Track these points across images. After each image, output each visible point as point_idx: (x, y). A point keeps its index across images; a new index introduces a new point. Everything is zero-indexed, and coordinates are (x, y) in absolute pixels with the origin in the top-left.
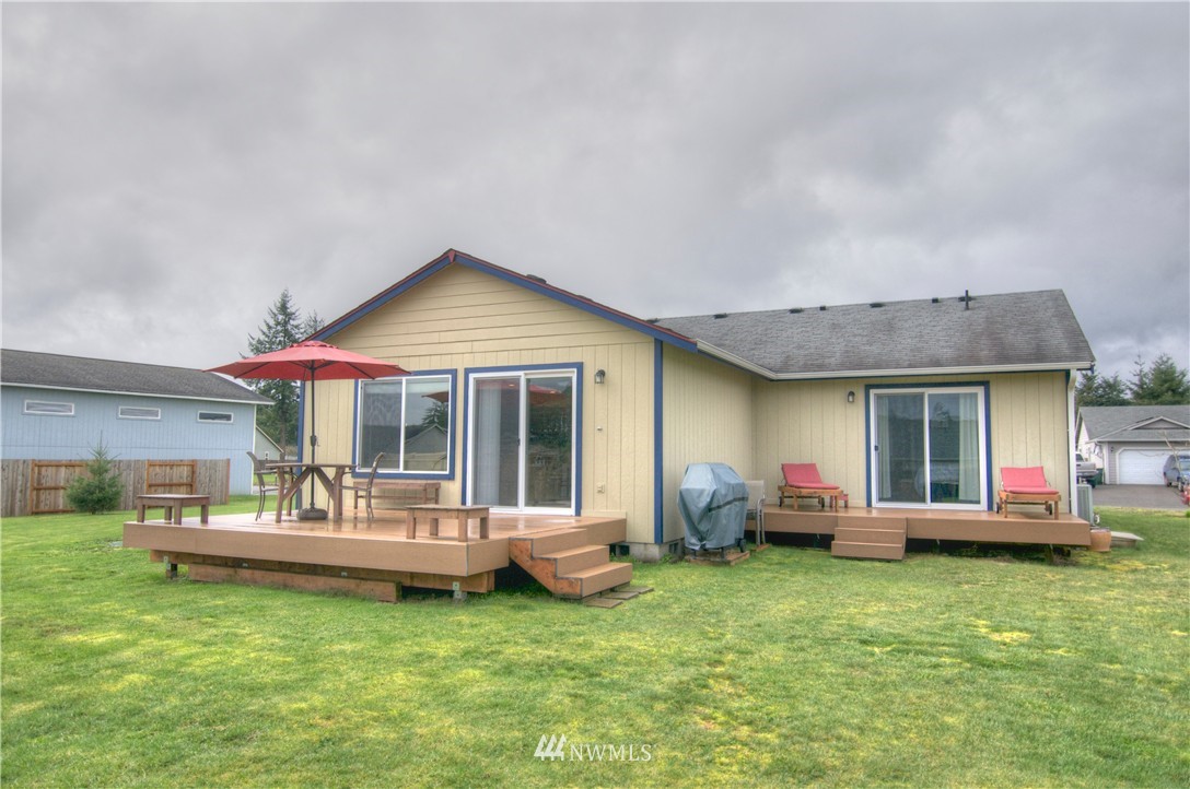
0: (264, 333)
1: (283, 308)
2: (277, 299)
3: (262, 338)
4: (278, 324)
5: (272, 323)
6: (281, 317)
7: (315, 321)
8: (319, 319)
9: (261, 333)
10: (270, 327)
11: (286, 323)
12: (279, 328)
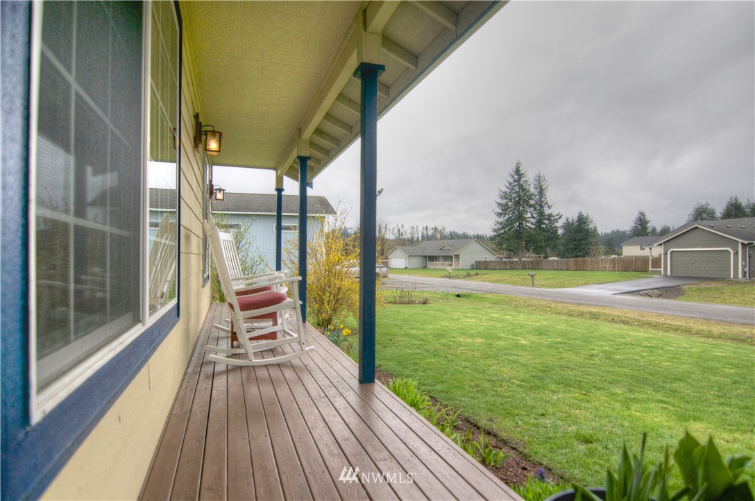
0: (507, 187)
1: (517, 171)
2: (514, 167)
3: (507, 190)
4: (515, 181)
5: (511, 181)
6: (516, 177)
7: (539, 177)
8: (541, 175)
9: (505, 187)
10: (510, 184)
11: (520, 179)
12: (516, 183)
